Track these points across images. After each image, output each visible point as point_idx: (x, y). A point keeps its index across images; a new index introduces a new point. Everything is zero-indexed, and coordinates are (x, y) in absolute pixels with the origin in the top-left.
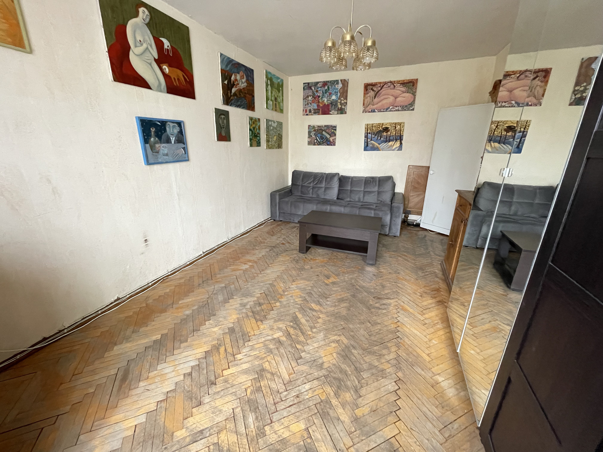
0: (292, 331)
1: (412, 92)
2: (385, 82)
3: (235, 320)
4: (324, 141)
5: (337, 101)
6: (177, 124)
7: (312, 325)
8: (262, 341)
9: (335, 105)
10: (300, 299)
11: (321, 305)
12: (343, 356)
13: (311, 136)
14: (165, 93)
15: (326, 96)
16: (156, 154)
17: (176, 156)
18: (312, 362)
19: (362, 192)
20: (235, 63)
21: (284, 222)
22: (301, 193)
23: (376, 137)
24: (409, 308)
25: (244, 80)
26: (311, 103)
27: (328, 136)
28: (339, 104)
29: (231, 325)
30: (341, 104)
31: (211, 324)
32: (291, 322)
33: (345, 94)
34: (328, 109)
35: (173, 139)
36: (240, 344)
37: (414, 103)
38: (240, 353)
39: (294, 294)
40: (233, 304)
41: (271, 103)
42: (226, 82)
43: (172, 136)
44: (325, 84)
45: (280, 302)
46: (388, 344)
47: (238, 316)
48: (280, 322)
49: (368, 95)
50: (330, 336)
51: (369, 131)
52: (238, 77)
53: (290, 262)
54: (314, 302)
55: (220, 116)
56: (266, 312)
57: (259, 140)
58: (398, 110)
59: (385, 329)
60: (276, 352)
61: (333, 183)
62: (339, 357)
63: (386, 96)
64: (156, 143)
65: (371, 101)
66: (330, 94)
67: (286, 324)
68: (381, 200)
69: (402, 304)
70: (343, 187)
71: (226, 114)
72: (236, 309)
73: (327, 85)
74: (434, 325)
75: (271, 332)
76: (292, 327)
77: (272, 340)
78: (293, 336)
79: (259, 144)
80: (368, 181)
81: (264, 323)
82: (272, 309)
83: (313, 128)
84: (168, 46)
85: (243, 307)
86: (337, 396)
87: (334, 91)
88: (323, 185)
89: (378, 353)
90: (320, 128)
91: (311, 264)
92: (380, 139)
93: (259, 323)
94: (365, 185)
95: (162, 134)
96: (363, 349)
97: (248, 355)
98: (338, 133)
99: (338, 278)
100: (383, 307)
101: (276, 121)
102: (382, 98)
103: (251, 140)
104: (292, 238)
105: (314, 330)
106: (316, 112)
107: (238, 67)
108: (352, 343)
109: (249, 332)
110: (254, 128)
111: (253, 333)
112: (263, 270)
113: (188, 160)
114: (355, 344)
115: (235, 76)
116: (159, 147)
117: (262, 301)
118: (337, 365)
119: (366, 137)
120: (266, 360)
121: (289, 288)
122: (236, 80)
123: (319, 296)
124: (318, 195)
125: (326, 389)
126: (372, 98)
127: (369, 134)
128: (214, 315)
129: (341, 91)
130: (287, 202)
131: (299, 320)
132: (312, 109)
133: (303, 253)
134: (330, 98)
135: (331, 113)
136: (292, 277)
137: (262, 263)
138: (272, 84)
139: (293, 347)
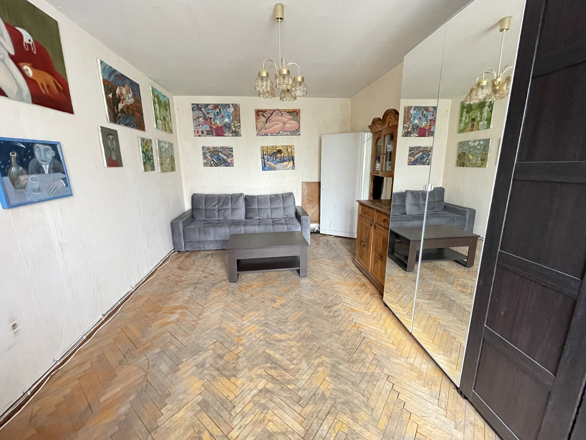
0: (273, 372)
1: (297, 120)
2: (274, 110)
3: (200, 389)
4: (222, 163)
5: (230, 124)
6: (51, 147)
7: (289, 357)
8: (250, 400)
9: (229, 128)
10: (261, 334)
11: (284, 333)
12: (335, 377)
13: (207, 157)
14: (28, 103)
15: (219, 118)
16: (22, 190)
17: (54, 190)
18: (314, 397)
19: (270, 209)
20: (118, 75)
21: (193, 252)
22: (206, 217)
23: (272, 158)
24: (355, 308)
25: (130, 95)
26: (202, 125)
27: (225, 158)
28: (233, 127)
29: (200, 398)
30: (235, 127)
31: (171, 409)
32: (267, 362)
33: (237, 118)
34: (223, 132)
35: (46, 167)
36: (224, 417)
37: (300, 129)
38: (233, 429)
39: (252, 331)
40: (185, 369)
41: (161, 122)
42: (110, 96)
43: (45, 163)
44: (216, 106)
45: (242, 345)
46: (361, 347)
47: (201, 382)
48: (256, 369)
49: (260, 120)
50: (313, 361)
51: (265, 153)
52: (124, 91)
53: (225, 296)
54: (276, 331)
55: (109, 136)
56: (233, 363)
57: (153, 163)
58: (288, 135)
59: (350, 334)
60: (271, 405)
61: (239, 204)
62: (333, 379)
63: (276, 122)
64: (19, 174)
65: (263, 125)
66: (223, 116)
67: (263, 368)
68: (287, 214)
69: (348, 305)
70: (250, 207)
71: (114, 133)
72: (193, 374)
73: (218, 108)
74: (380, 315)
75: (252, 385)
76: (271, 368)
77: (259, 394)
78: (278, 378)
79: (153, 169)
80: (273, 198)
81: (238, 377)
82: (238, 358)
83: (208, 150)
84: (29, 40)
85: (202, 368)
86: (356, 421)
87: (226, 114)
88: (229, 206)
89: (360, 360)
90: (215, 150)
91: (248, 291)
92: (276, 160)
93: (233, 379)
94: (271, 203)
95: (29, 161)
96: (346, 362)
97: (244, 427)
98: (234, 153)
99: (284, 299)
100: (336, 314)
101: (168, 143)
102: (273, 123)
103: (144, 163)
104: (212, 268)
105: (295, 362)
106: (209, 133)
107: (122, 79)
108: (335, 359)
109: (228, 396)
110: (147, 150)
111: (234, 396)
112: (200, 315)
113: (72, 195)
114: (337, 359)
115: (121, 90)
116: (26, 179)
117: (220, 352)
118: (336, 388)
119: (263, 158)
120: (266, 421)
121: (242, 325)
122: (122, 94)
123: (277, 323)
124: (225, 217)
125: (343, 419)
126: (264, 123)
127: (265, 156)
128: (169, 395)
129: (234, 114)
130: (194, 230)
131: (274, 358)
132: (204, 131)
133: (235, 282)
134: (223, 121)
135: (225, 135)
136: (238, 312)
137: (193, 307)
138: (160, 102)
139: (285, 391)
